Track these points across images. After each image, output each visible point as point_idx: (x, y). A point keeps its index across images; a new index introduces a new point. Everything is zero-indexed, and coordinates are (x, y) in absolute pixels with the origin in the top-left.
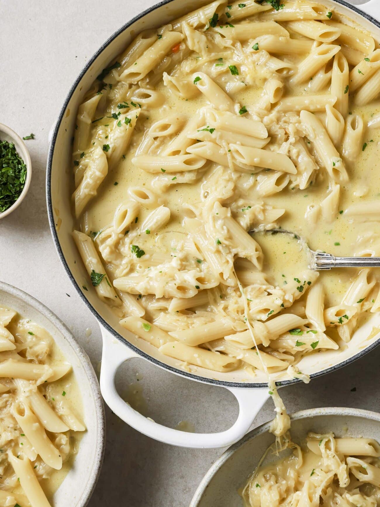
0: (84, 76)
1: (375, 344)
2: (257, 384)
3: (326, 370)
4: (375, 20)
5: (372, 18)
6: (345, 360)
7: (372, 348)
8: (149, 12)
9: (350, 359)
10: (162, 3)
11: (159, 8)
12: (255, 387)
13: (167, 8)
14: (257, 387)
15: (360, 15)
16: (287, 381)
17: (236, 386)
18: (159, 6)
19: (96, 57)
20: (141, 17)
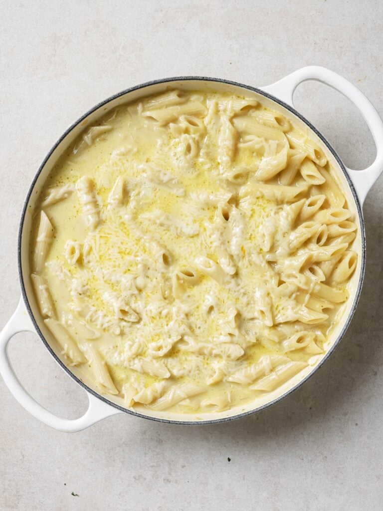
0: (112, 101)
1: (208, 422)
2: (109, 401)
3: (163, 420)
4: (354, 188)
5: (352, 185)
6: (180, 421)
8: (190, 79)
11: (198, 81)
12: (106, 402)
13: (206, 84)
15: (345, 177)
17: (94, 394)
18: (200, 80)
19: (129, 91)
20: (182, 80)
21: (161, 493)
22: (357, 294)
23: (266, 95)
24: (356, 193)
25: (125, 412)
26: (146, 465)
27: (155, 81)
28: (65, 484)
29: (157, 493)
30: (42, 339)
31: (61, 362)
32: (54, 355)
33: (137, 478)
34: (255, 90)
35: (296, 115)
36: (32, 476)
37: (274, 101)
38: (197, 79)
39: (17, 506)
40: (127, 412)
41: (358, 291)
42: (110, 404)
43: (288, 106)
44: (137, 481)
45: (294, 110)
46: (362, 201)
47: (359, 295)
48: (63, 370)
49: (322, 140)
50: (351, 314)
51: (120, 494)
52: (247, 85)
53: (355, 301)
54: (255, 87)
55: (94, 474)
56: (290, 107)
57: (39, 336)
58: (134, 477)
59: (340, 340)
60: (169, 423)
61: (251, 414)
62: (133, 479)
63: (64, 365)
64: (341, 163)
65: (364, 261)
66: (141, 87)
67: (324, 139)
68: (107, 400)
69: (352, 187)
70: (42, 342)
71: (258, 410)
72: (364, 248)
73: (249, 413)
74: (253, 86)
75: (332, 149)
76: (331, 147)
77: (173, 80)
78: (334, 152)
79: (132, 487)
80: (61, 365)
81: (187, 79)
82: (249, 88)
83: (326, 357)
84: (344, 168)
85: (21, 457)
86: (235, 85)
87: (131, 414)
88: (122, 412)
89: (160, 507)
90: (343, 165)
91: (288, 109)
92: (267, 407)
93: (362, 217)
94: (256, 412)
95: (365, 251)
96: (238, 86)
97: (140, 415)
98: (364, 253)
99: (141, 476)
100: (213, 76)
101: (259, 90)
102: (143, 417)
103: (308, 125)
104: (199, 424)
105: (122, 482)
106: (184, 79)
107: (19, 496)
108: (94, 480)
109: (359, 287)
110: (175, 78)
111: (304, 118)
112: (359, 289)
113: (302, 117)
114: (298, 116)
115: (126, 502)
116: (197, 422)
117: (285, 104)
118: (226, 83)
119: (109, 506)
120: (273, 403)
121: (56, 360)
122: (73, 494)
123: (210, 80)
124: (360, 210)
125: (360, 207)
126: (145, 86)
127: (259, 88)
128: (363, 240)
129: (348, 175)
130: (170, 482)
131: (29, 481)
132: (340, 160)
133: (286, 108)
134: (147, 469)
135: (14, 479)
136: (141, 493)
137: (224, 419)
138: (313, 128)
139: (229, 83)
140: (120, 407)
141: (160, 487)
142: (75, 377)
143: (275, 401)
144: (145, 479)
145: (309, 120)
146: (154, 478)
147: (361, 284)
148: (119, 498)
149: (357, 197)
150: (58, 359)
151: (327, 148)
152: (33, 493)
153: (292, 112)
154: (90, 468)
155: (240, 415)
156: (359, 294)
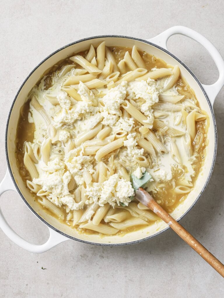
2: (62, 233)
3: (96, 243)
4: (207, 96)
5: (206, 94)
7: (122, 245)
8: (105, 37)
9: (109, 244)
10: (113, 36)
12: (60, 233)
13: (114, 39)
14: (61, 234)
15: (201, 89)
16: (76, 239)
17: (52, 229)
18: (111, 37)
20: (100, 37)
21: (98, 265)
22: (214, 160)
23: (151, 44)
24: (208, 99)
25: (72, 239)
26: (88, 247)
27: (85, 39)
28: (37, 262)
29: (96, 265)
30: (20, 195)
31: (32, 208)
32: (28, 204)
33: (83, 256)
34: (144, 41)
35: (169, 54)
36: (17, 258)
37: (156, 47)
38: (110, 37)
39: (8, 278)
40: (73, 239)
41: (214, 158)
42: (63, 234)
43: (164, 49)
44: (83, 258)
45: (168, 52)
46: (212, 103)
47: (214, 161)
48: (34, 213)
49: (185, 68)
50: (211, 172)
51: (72, 267)
52: (139, 39)
53: (213, 164)
54: (144, 39)
55: (55, 255)
56: (165, 50)
57: (18, 193)
58: (80, 256)
59: (205, 189)
60: (100, 245)
61: (151, 238)
62: (80, 257)
63: (34, 211)
64: (198, 81)
65: (216, 139)
66: (77, 43)
67: (187, 68)
68: (61, 232)
69: (206, 95)
70: (20, 196)
71: (156, 235)
72: (216, 131)
73: (150, 237)
74: (142, 39)
75: (192, 73)
76: (191, 72)
77: (95, 38)
78: (194, 75)
79: (80, 262)
80: (32, 210)
81: (103, 37)
82: (140, 40)
83: (197, 200)
84: (200, 84)
85: (10, 246)
86: (132, 39)
87: (76, 240)
88: (70, 239)
89: (98, 274)
90: (199, 82)
91: (164, 51)
92: (161, 233)
93: (213, 112)
94: (155, 236)
95: (216, 133)
96: (134, 39)
97: (82, 240)
98: (216, 134)
99: (85, 254)
100: (118, 35)
101: (146, 41)
102: (83, 242)
103: (177, 60)
104: (119, 245)
105: (73, 259)
106: (102, 37)
107: (9, 271)
108: (56, 258)
109: (215, 155)
110: (97, 36)
111: (174, 56)
112: (214, 156)
113: (173, 55)
114: (170, 55)
115: (76, 272)
116: (118, 244)
117: (162, 48)
118: (127, 38)
119: (66, 275)
120: (165, 230)
121: (29, 207)
122: (42, 268)
123: (117, 37)
124: (212, 108)
125: (211, 107)
126: (79, 42)
127: (146, 40)
128: (215, 127)
129: (203, 88)
130: (104, 257)
131: (15, 261)
132: (197, 80)
133: (163, 50)
134: (89, 250)
135: (5, 260)
136: (85, 266)
137: (134, 242)
138: (180, 62)
139: (128, 38)
140: (69, 236)
141: (97, 261)
142: (41, 218)
143: (166, 229)
144: (88, 256)
145: (177, 57)
146: (94, 255)
147: (216, 153)
148: (72, 270)
149: (209, 101)
150: (30, 206)
151: (189, 73)
152: (18, 269)
153: (167, 53)
154: (53, 251)
155: (145, 238)
156: (215, 159)
